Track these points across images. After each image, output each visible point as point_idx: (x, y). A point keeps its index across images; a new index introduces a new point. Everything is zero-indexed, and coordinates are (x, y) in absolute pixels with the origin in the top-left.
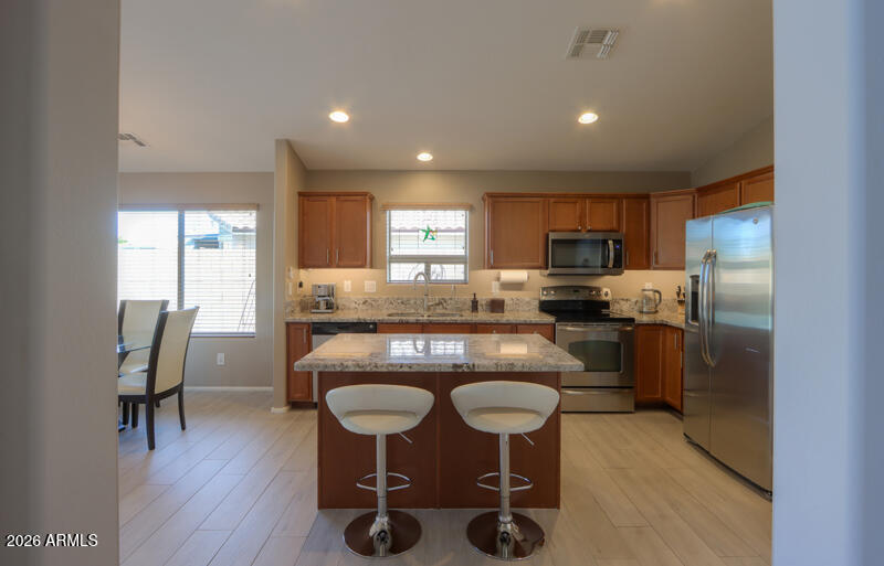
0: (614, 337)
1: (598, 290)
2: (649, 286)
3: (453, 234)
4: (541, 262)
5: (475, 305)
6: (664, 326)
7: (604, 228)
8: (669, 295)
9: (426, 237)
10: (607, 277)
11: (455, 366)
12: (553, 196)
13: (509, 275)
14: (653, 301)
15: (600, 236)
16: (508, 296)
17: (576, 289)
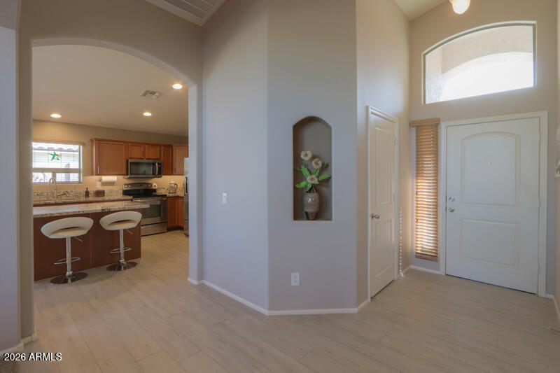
0: (158, 203)
1: (151, 185)
2: (173, 182)
3: (72, 153)
4: (124, 172)
5: (87, 194)
6: (178, 197)
7: (154, 158)
8: (180, 186)
9: (53, 158)
10: (156, 179)
11: (103, 210)
12: (131, 142)
13: (106, 178)
14: (174, 188)
15: (152, 161)
16: (106, 189)
17: (141, 184)
